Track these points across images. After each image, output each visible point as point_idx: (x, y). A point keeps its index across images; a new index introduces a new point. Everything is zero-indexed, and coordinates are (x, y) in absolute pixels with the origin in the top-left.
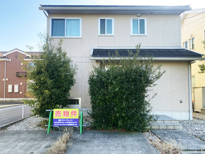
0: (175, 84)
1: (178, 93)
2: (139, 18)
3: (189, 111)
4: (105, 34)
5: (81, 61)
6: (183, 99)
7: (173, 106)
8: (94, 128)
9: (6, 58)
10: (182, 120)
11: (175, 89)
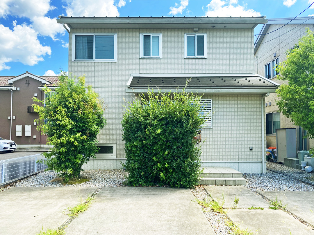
0: (243, 125)
1: (247, 137)
2: (196, 34)
4: (150, 56)
5: (115, 94)
6: (253, 145)
7: (241, 155)
8: (129, 184)
9: (12, 85)
10: (252, 173)
11: (243, 131)
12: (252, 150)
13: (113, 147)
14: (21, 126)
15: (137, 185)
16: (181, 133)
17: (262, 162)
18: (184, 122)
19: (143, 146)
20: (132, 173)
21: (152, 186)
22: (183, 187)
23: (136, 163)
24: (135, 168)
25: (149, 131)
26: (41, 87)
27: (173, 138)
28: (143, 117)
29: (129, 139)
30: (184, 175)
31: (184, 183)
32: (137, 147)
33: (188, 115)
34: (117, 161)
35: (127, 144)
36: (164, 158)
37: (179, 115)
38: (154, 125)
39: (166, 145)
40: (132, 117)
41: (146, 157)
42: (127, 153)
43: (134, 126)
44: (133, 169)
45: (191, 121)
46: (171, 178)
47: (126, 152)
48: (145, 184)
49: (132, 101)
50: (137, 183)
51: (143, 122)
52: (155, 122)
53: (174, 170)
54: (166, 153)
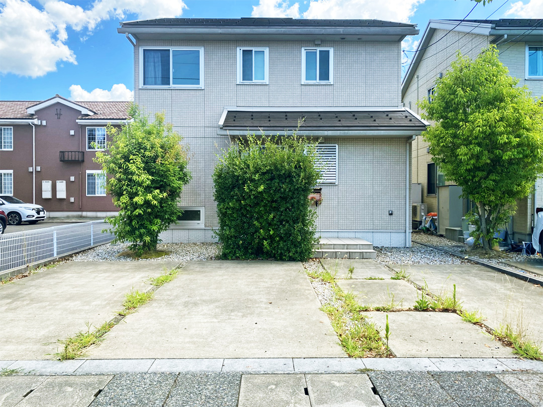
0: (381, 180)
1: (385, 197)
2: (318, 49)
3: (405, 230)
4: (252, 80)
5: (202, 135)
6: (394, 208)
7: (376, 221)
8: (224, 257)
9: (34, 117)
10: (392, 246)
11: (381, 189)
12: (391, 214)
13: (200, 211)
14: (50, 182)
15: (234, 257)
16: (290, 191)
17: (405, 232)
18: (295, 177)
19: (242, 208)
20: (227, 242)
21: (253, 259)
22: (292, 259)
23: (232, 230)
24: (231, 236)
25: (249, 188)
26: (80, 119)
27: (281, 197)
28: (241, 169)
29: (223, 199)
30: (295, 245)
31: (294, 254)
32: (233, 209)
33: (300, 167)
34: (206, 231)
35: (220, 205)
36: (268, 223)
37: (287, 167)
38: (255, 180)
39: (271, 206)
40: (226, 170)
41: (244, 222)
42: (220, 218)
43: (229, 182)
44: (228, 238)
45: (302, 174)
46: (278, 248)
47: (219, 216)
48: (243, 257)
49: (226, 146)
50: (234, 255)
51: (241, 177)
52: (257, 177)
53: (281, 238)
54: (271, 216)
